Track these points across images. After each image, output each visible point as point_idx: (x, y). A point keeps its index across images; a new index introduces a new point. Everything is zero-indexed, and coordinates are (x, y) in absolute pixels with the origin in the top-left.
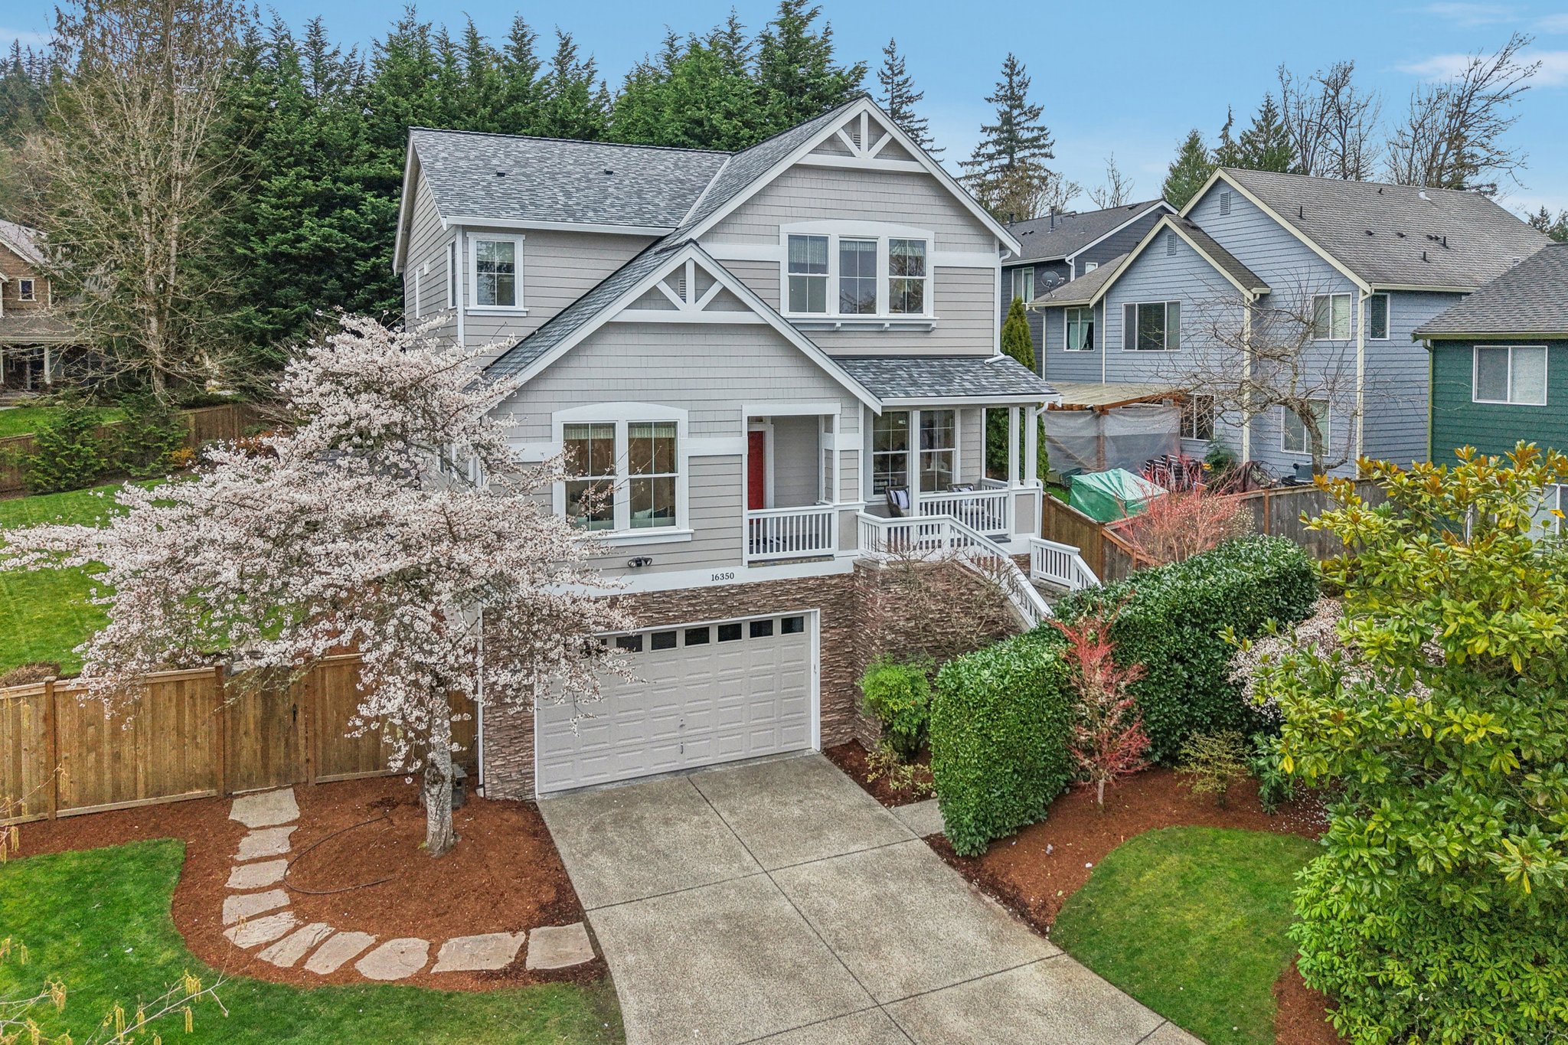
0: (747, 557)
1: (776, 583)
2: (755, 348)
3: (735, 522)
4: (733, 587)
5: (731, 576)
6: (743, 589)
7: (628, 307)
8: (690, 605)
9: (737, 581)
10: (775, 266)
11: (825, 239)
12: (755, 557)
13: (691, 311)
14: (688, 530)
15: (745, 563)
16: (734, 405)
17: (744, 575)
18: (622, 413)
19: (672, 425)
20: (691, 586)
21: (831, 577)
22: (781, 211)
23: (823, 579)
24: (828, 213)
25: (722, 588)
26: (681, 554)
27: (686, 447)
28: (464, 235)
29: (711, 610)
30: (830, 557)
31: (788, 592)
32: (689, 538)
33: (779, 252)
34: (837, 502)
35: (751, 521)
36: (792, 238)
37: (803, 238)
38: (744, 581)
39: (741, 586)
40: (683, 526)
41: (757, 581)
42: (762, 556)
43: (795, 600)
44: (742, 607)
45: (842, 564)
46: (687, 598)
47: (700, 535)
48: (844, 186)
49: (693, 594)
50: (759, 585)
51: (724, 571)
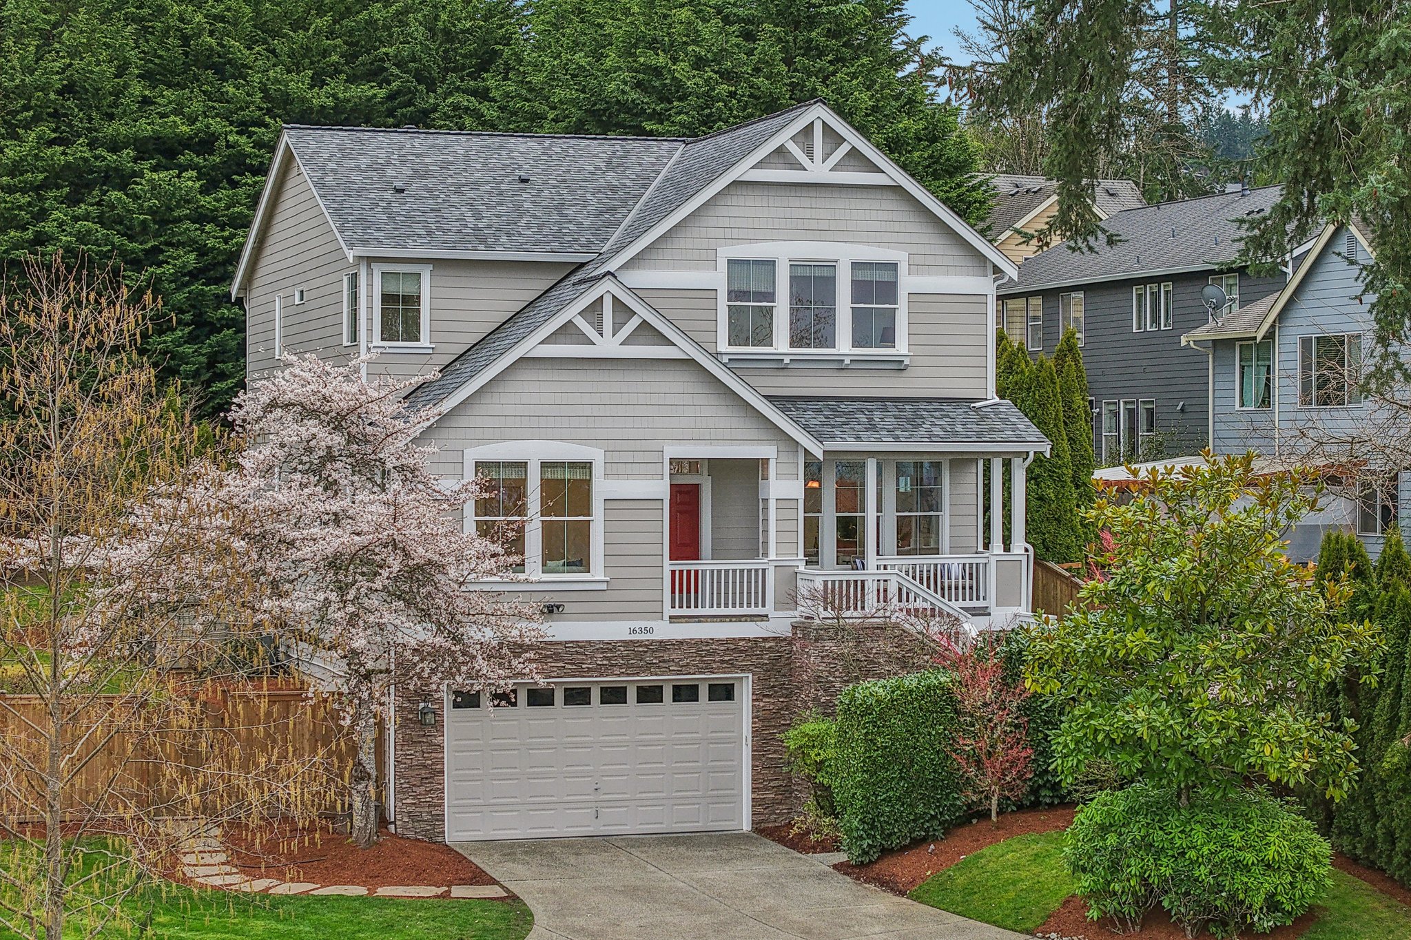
0: (668, 611)
1: (701, 642)
2: (676, 386)
3: (655, 572)
4: (652, 642)
5: (650, 631)
6: (663, 645)
7: (541, 343)
8: (605, 658)
9: (656, 636)
10: (712, 294)
11: (772, 263)
12: (677, 612)
13: (608, 345)
14: (603, 578)
15: (666, 617)
16: (654, 446)
17: (664, 631)
18: (534, 452)
19: (587, 466)
20: (607, 638)
21: (765, 640)
22: (719, 233)
23: (755, 640)
24: (775, 234)
25: (640, 643)
26: (594, 603)
27: (603, 488)
28: (369, 266)
29: (629, 666)
30: (764, 617)
31: (715, 652)
32: (604, 587)
33: (717, 279)
34: (772, 556)
35: (673, 572)
36: (731, 262)
37: (745, 262)
38: (665, 637)
39: (661, 642)
40: (598, 572)
41: (680, 638)
42: (685, 611)
43: (723, 662)
44: (661, 666)
45: (779, 624)
46: (603, 651)
47: (616, 584)
48: (793, 202)
49: (609, 647)
50: (681, 643)
51: (643, 624)
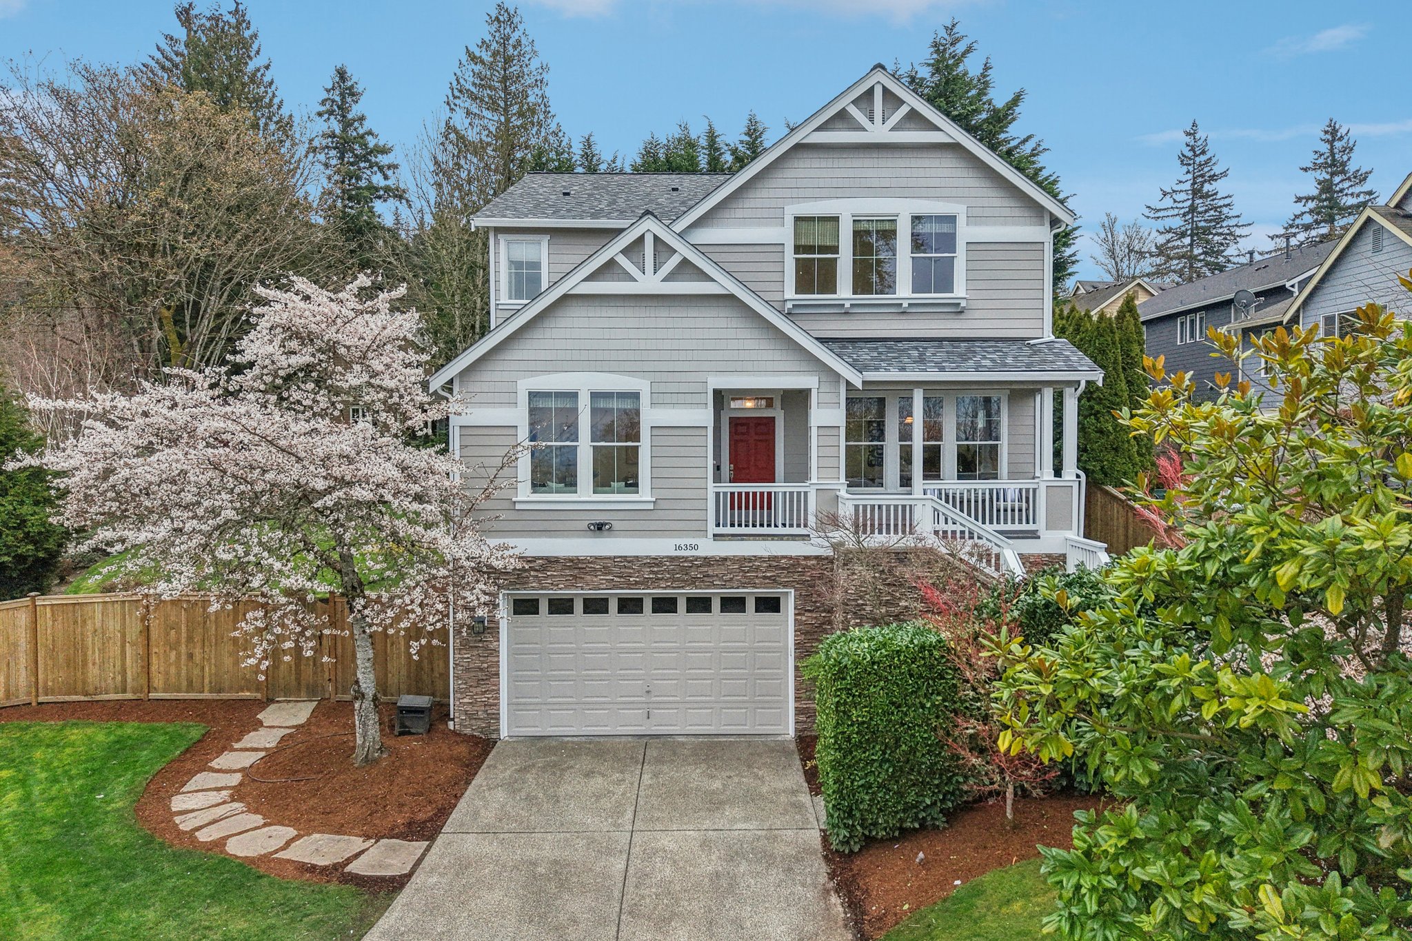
0: (712, 529)
1: (745, 559)
2: (717, 323)
3: (701, 493)
4: (697, 558)
5: (695, 547)
6: (707, 561)
7: (586, 280)
8: (652, 572)
9: (701, 553)
10: (779, 249)
11: (836, 219)
12: (721, 530)
13: (649, 282)
14: (650, 499)
15: (710, 535)
16: (700, 377)
17: (708, 548)
18: (584, 383)
19: (635, 396)
20: (653, 554)
21: (807, 558)
22: (788, 193)
23: (797, 558)
24: (839, 193)
25: (686, 559)
26: (643, 522)
27: (649, 417)
28: (495, 236)
29: (674, 580)
30: (805, 537)
31: (757, 569)
32: (651, 506)
33: (785, 235)
34: (814, 480)
35: (718, 494)
36: (798, 219)
37: (811, 219)
38: (709, 554)
39: (706, 558)
40: (645, 493)
41: (723, 554)
42: (729, 530)
43: (765, 578)
44: (706, 580)
45: (816, 547)
46: (649, 565)
47: (662, 504)
48: (857, 163)
49: (656, 562)
50: (725, 559)
51: (689, 541)
